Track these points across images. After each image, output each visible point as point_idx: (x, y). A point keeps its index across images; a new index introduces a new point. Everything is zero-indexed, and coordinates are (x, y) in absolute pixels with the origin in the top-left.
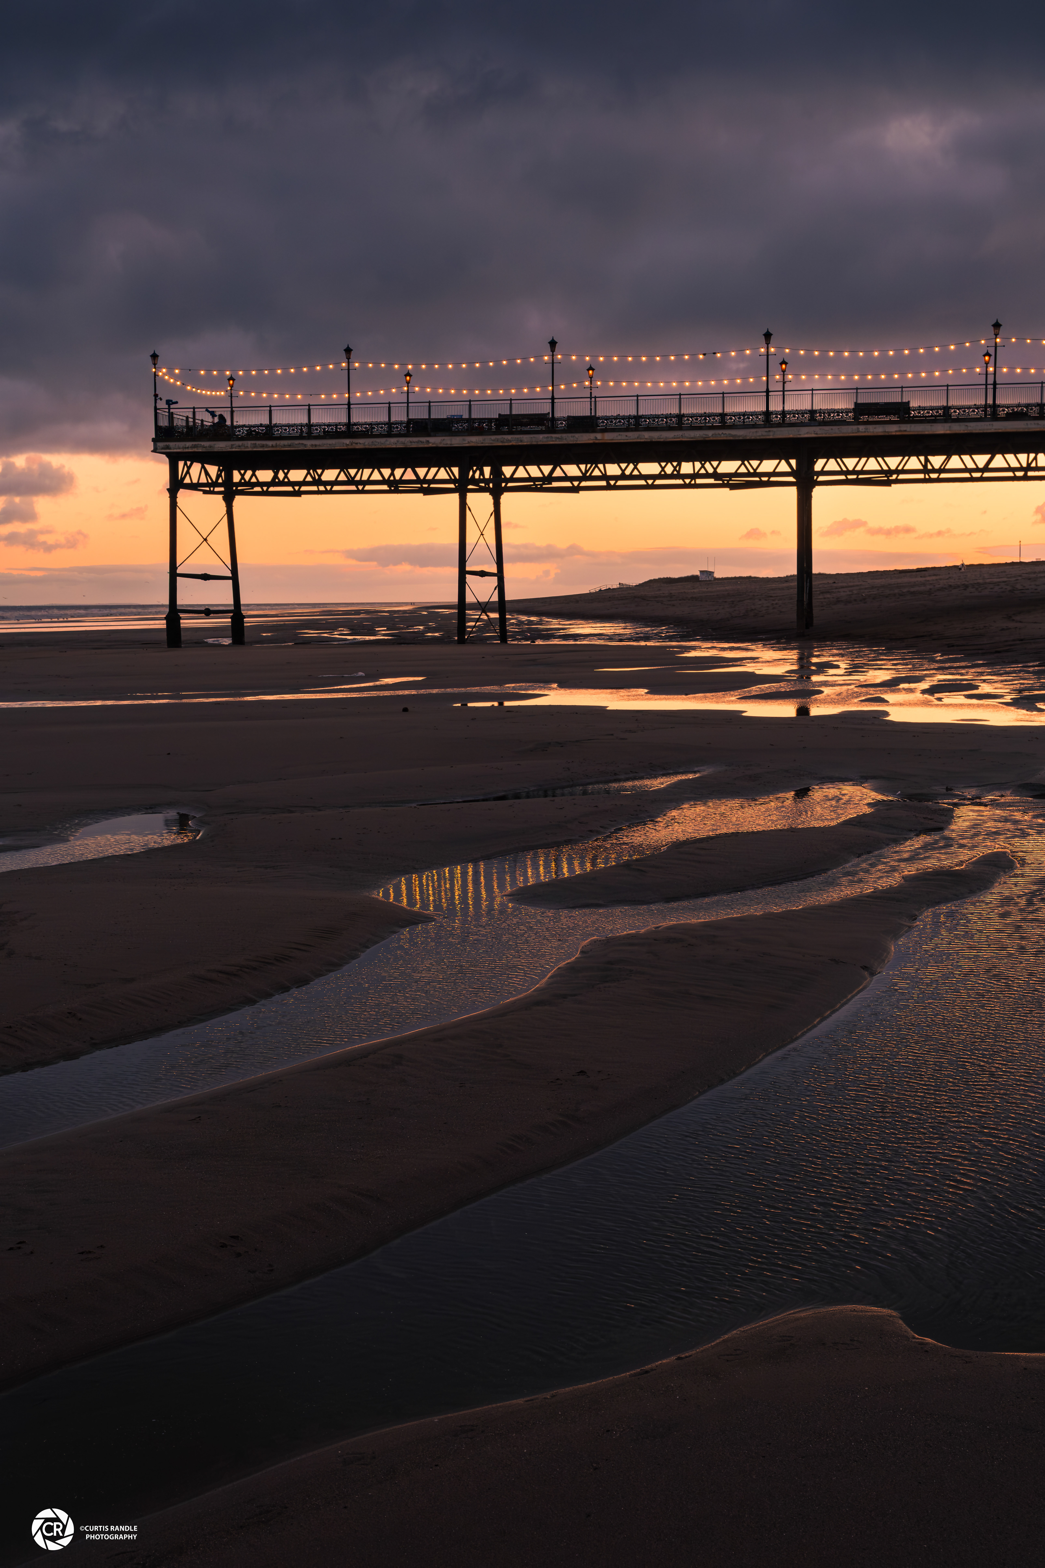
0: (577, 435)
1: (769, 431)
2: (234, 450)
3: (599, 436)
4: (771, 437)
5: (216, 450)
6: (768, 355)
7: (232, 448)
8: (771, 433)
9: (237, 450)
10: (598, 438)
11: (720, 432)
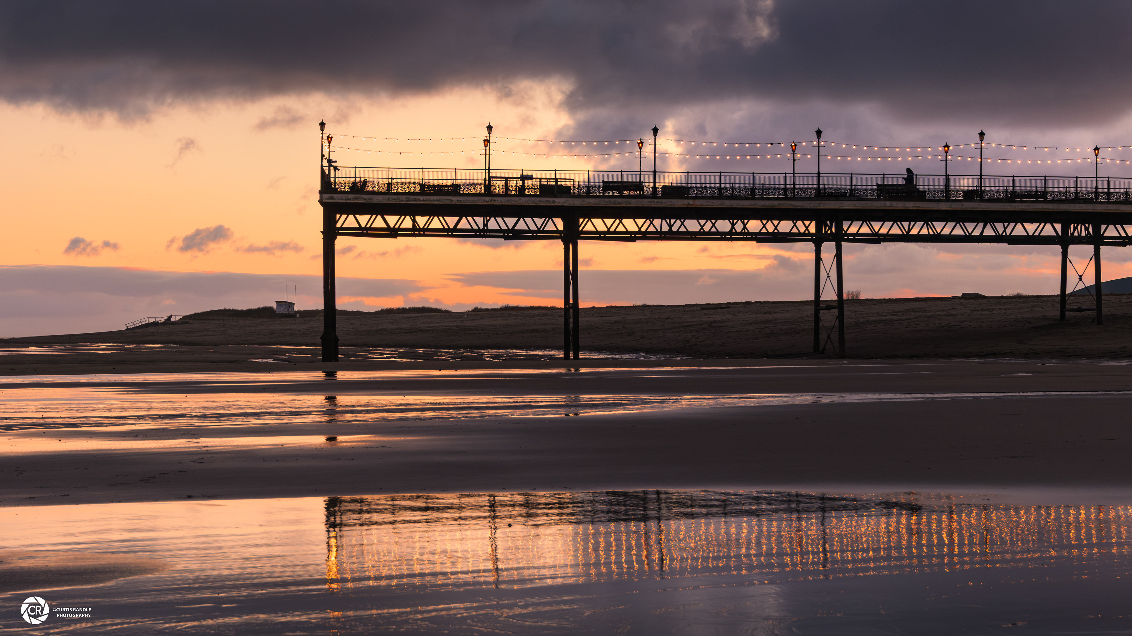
0: (674, 201)
1: (820, 203)
2: (390, 202)
3: (691, 202)
4: (822, 208)
5: (375, 202)
6: (819, 147)
7: (388, 200)
8: (822, 205)
9: (393, 202)
10: (690, 204)
11: (784, 202)
